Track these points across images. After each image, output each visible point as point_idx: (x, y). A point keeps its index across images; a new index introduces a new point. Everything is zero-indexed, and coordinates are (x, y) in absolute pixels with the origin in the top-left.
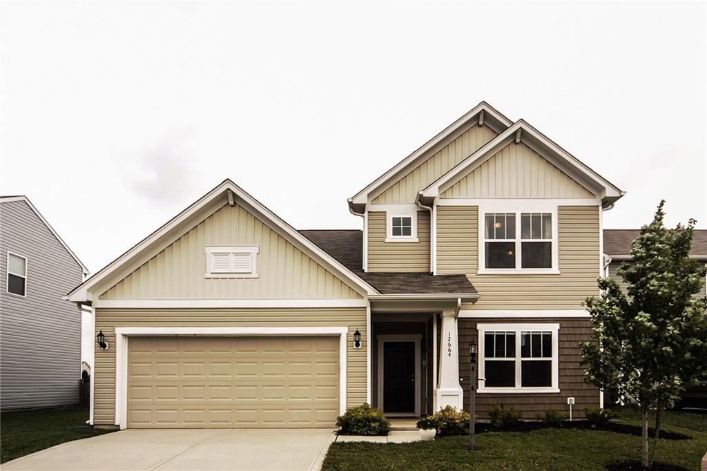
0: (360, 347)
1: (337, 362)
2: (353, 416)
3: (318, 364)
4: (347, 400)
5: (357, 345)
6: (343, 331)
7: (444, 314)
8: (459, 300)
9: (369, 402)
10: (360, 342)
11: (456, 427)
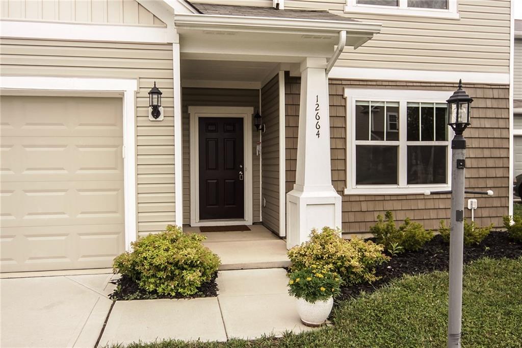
0: (161, 118)
1: (119, 144)
2: (145, 258)
3: (81, 149)
4: (137, 217)
5: (156, 113)
6: (128, 87)
7: (310, 63)
8: (344, 35)
9: (179, 223)
10: (161, 109)
11: (352, 273)
